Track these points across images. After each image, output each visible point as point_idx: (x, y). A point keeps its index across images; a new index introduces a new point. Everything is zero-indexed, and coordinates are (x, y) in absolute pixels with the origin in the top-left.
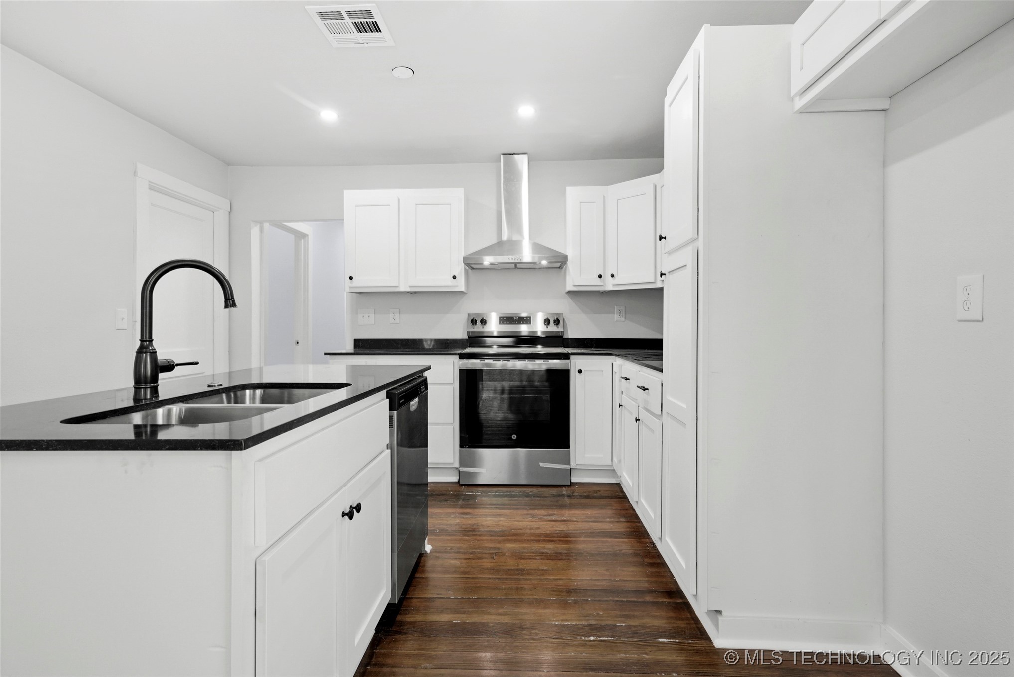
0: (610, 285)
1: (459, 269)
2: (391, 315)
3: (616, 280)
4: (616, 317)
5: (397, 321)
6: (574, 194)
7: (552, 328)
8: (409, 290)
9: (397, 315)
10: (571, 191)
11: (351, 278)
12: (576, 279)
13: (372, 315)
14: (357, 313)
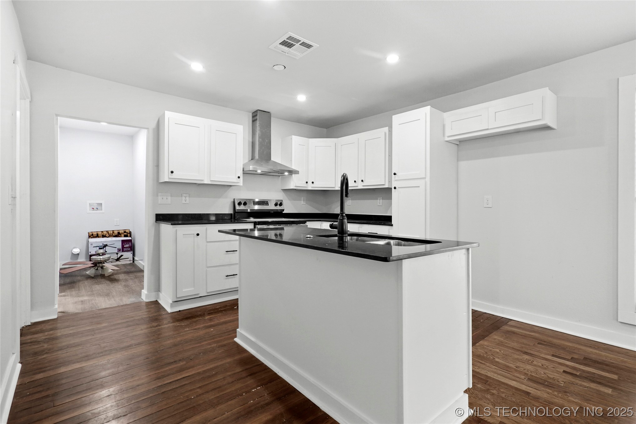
0: (310, 187)
2: (184, 198)
3: (314, 185)
5: (187, 202)
7: (278, 208)
8: (210, 183)
9: (187, 198)
10: (294, 137)
11: (172, 172)
12: (295, 182)
13: (169, 198)
14: (158, 196)
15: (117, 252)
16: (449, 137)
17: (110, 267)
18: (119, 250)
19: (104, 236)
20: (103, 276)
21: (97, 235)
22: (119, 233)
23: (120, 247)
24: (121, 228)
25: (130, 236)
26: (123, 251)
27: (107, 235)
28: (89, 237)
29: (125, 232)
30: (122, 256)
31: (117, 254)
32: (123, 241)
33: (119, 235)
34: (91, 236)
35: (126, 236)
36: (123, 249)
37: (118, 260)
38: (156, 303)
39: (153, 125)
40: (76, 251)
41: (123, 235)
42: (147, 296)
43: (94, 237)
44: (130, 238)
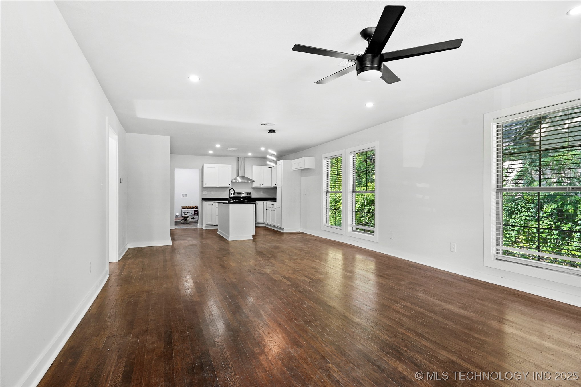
0: (262, 187)
1: (230, 183)
3: (263, 186)
4: (262, 193)
5: (212, 194)
6: (255, 167)
7: (249, 195)
8: (219, 187)
9: (212, 192)
10: (254, 167)
11: (206, 184)
12: (255, 185)
13: (206, 192)
14: (203, 192)
15: (192, 215)
16: (293, 169)
17: (189, 220)
18: (193, 215)
19: (187, 208)
20: (187, 223)
21: (185, 207)
22: (193, 207)
23: (193, 213)
24: (194, 205)
25: (197, 209)
26: (194, 215)
27: (189, 208)
28: (182, 208)
29: (195, 207)
30: (194, 217)
31: (192, 216)
32: (194, 211)
33: (193, 208)
34: (183, 208)
35: (196, 209)
36: (194, 214)
37: (192, 218)
38: (202, 228)
39: (201, 167)
40: (177, 214)
41: (194, 208)
42: (199, 226)
43: (184, 209)
44: (197, 210)
